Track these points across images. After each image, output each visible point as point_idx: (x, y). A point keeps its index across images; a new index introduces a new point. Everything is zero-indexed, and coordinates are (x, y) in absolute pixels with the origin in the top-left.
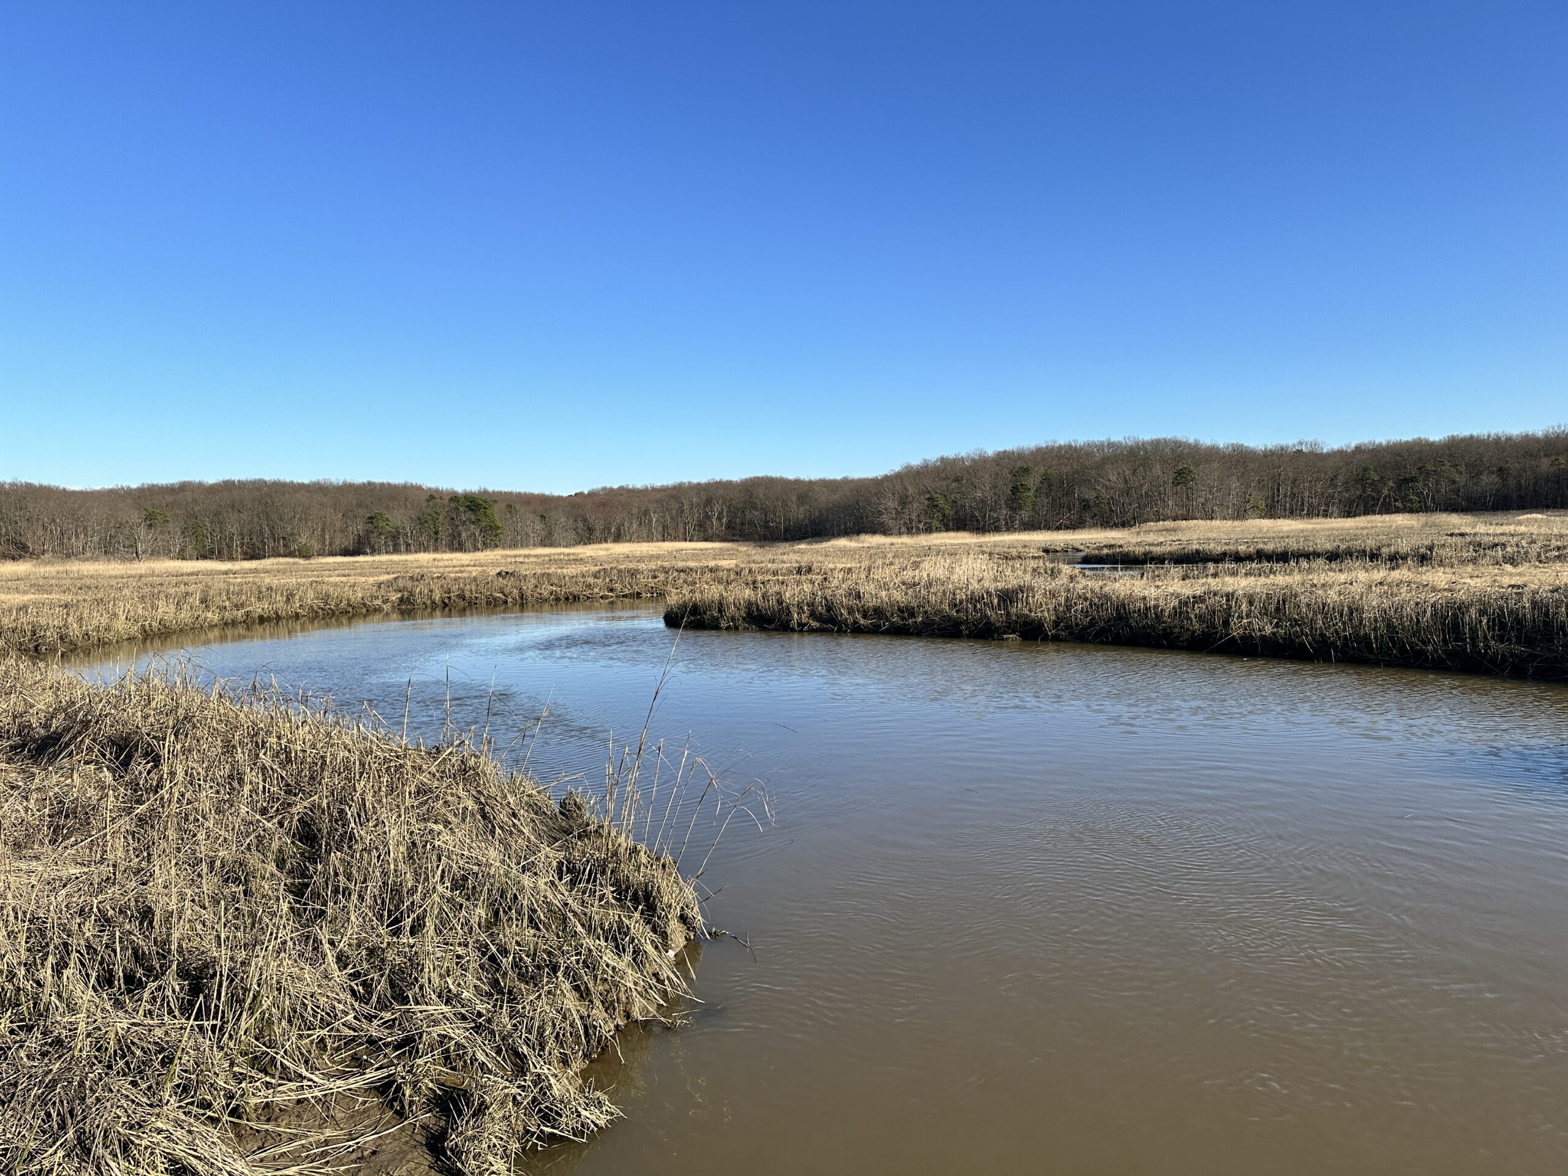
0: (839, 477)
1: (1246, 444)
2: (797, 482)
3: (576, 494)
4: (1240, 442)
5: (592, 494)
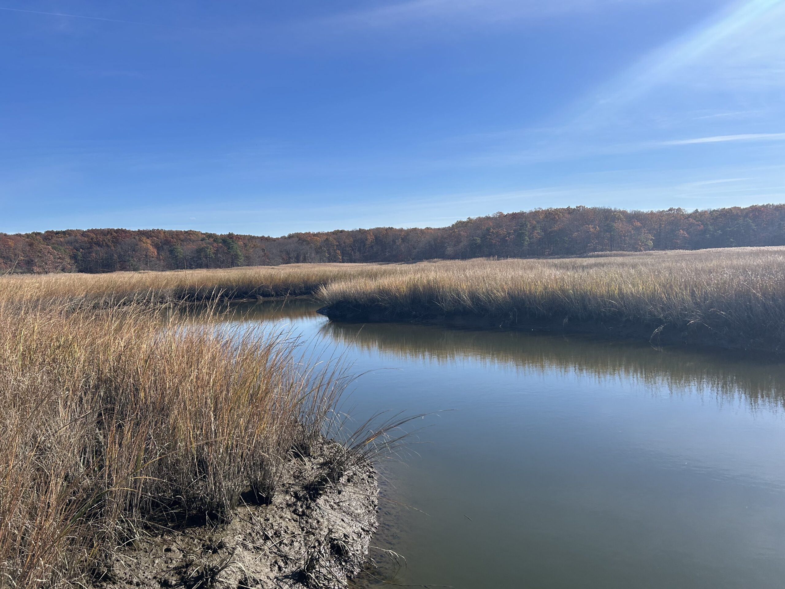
0: (423, 228)
1: (642, 211)
2: (401, 230)
3: (281, 237)
4: (639, 210)
5: (290, 237)
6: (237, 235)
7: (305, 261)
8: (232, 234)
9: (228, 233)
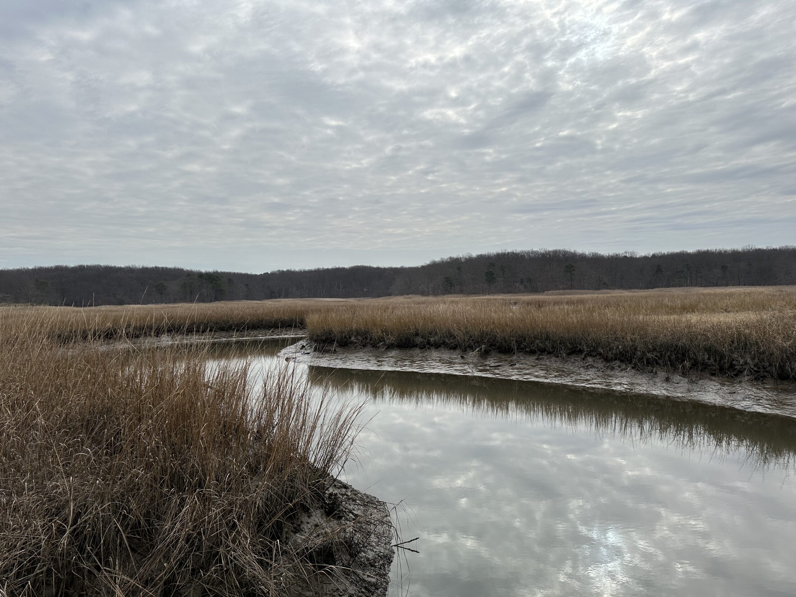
3: (264, 274)
5: (273, 274)
6: (221, 272)
7: (286, 296)
8: (217, 271)
9: (213, 270)
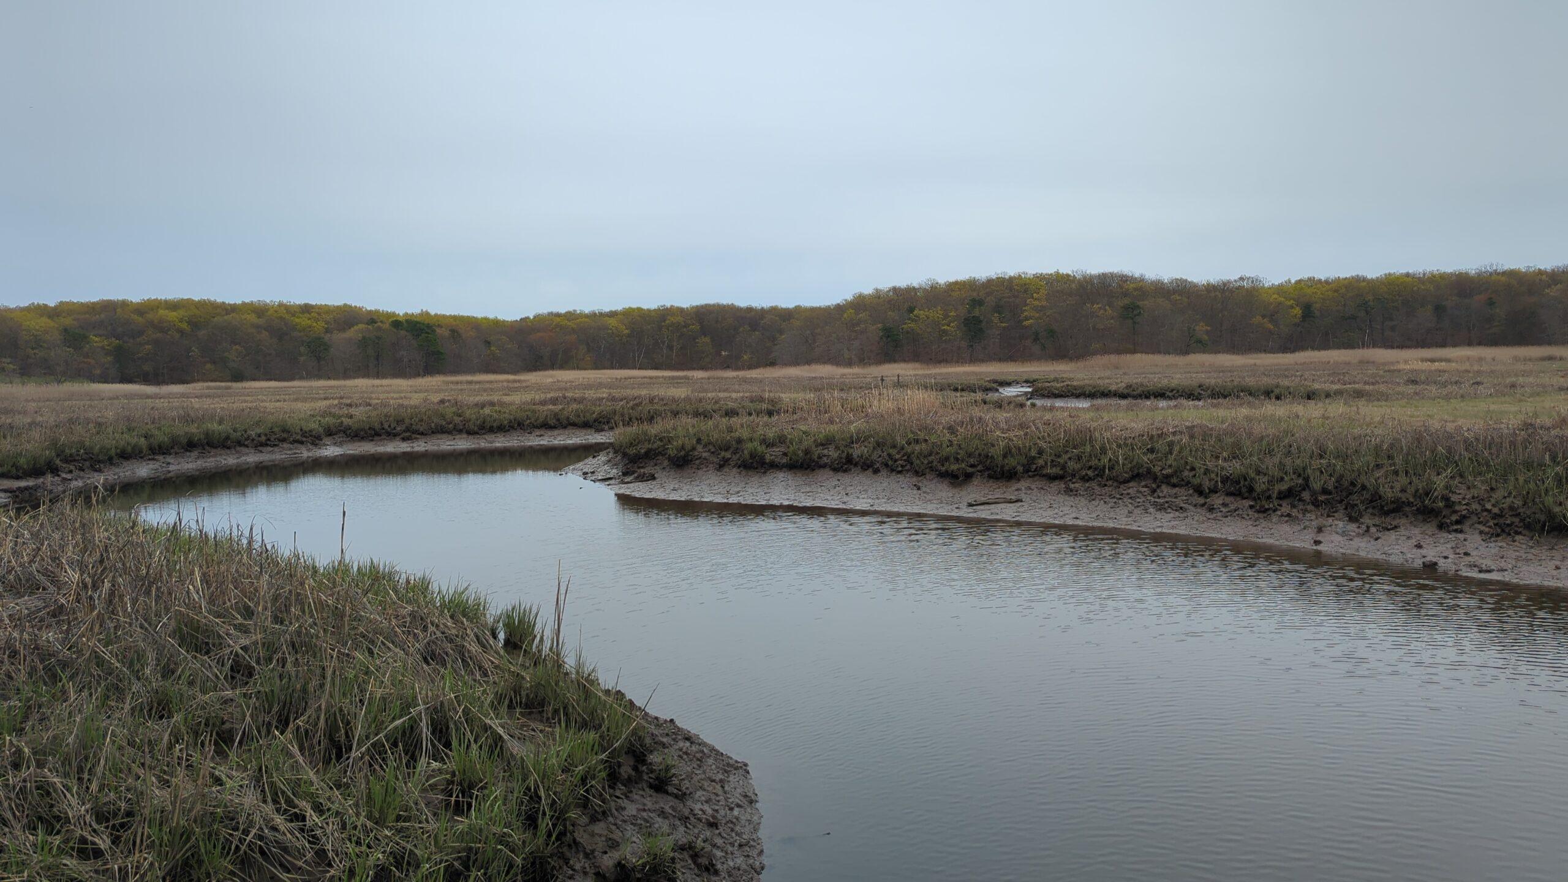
1: (1188, 278)
3: (521, 319)
4: (1184, 277)
5: (539, 319)
6: (436, 315)
7: (566, 365)
8: (427, 314)
9: (419, 311)
